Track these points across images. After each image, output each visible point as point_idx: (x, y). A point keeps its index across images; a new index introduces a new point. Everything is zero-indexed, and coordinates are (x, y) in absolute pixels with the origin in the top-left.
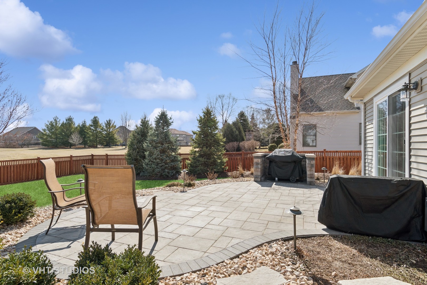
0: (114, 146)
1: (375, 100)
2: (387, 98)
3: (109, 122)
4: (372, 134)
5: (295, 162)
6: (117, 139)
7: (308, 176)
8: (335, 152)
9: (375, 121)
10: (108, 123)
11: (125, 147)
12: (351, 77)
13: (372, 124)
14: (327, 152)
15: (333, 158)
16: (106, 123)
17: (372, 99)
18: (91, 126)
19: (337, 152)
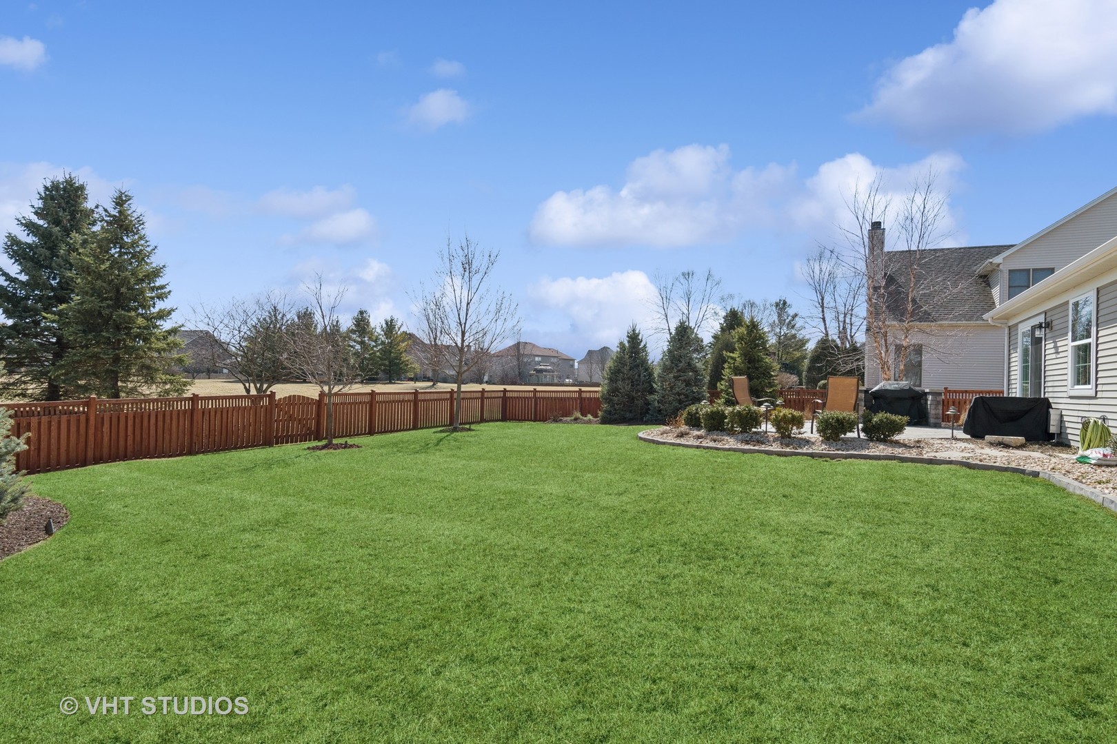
0: (398, 380)
1: (1020, 326)
2: (1030, 328)
3: (391, 323)
4: (1016, 363)
5: (913, 398)
6: (408, 365)
7: (931, 416)
8: (962, 392)
9: (1019, 350)
10: (390, 326)
11: (432, 383)
12: (991, 260)
13: (1017, 352)
14: (950, 392)
15: (959, 402)
16: (384, 326)
17: (1017, 325)
18: (353, 331)
19: (966, 392)
